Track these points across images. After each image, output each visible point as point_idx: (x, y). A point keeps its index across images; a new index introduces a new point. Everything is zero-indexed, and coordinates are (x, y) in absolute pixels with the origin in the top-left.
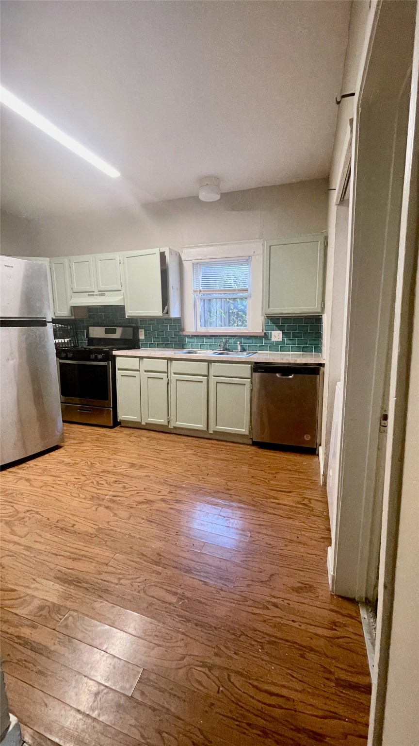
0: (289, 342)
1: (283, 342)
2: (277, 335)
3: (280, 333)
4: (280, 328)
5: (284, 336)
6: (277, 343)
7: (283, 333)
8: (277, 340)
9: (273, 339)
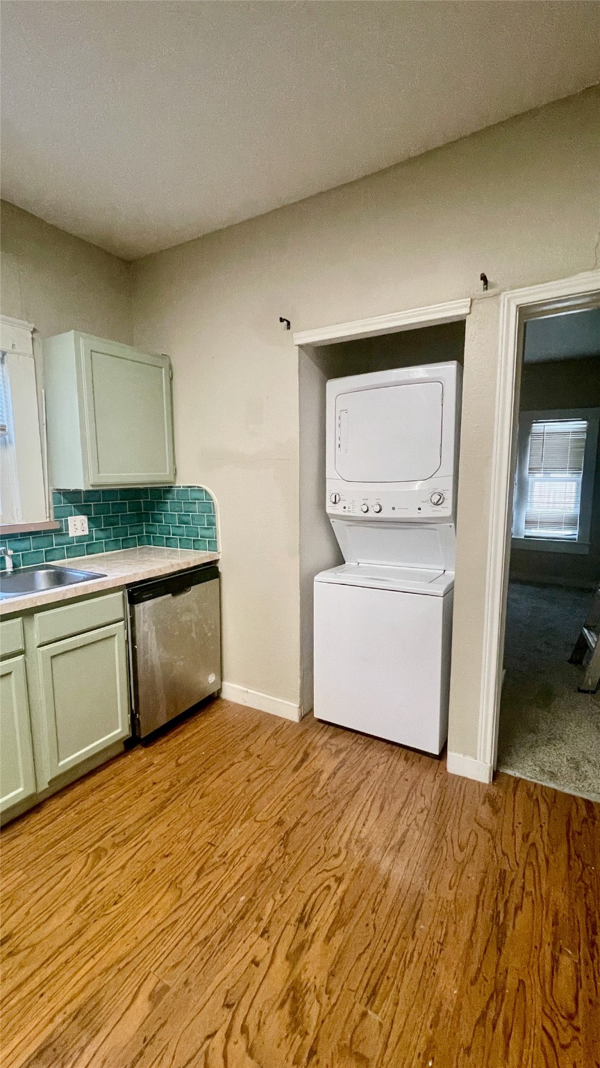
0: (101, 534)
1: (90, 537)
2: (79, 526)
3: (84, 518)
4: (83, 510)
5: (92, 526)
6: (80, 539)
7: (88, 518)
8: (80, 533)
9: (73, 533)
